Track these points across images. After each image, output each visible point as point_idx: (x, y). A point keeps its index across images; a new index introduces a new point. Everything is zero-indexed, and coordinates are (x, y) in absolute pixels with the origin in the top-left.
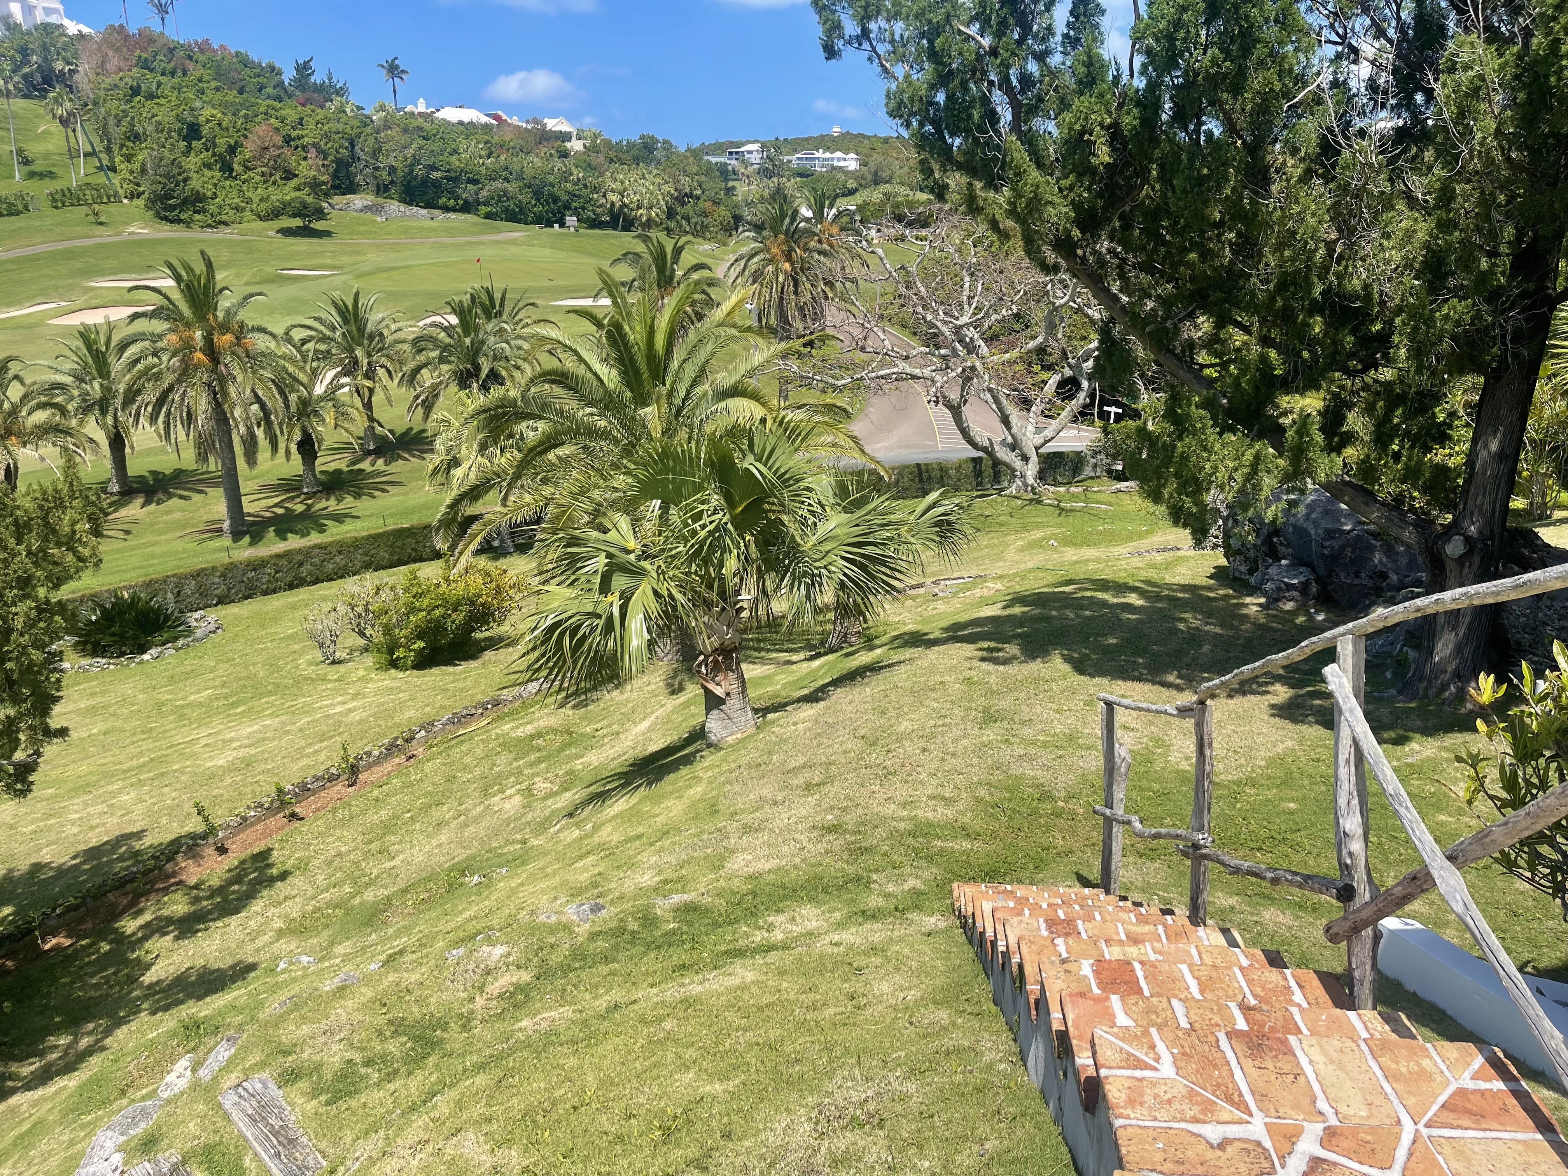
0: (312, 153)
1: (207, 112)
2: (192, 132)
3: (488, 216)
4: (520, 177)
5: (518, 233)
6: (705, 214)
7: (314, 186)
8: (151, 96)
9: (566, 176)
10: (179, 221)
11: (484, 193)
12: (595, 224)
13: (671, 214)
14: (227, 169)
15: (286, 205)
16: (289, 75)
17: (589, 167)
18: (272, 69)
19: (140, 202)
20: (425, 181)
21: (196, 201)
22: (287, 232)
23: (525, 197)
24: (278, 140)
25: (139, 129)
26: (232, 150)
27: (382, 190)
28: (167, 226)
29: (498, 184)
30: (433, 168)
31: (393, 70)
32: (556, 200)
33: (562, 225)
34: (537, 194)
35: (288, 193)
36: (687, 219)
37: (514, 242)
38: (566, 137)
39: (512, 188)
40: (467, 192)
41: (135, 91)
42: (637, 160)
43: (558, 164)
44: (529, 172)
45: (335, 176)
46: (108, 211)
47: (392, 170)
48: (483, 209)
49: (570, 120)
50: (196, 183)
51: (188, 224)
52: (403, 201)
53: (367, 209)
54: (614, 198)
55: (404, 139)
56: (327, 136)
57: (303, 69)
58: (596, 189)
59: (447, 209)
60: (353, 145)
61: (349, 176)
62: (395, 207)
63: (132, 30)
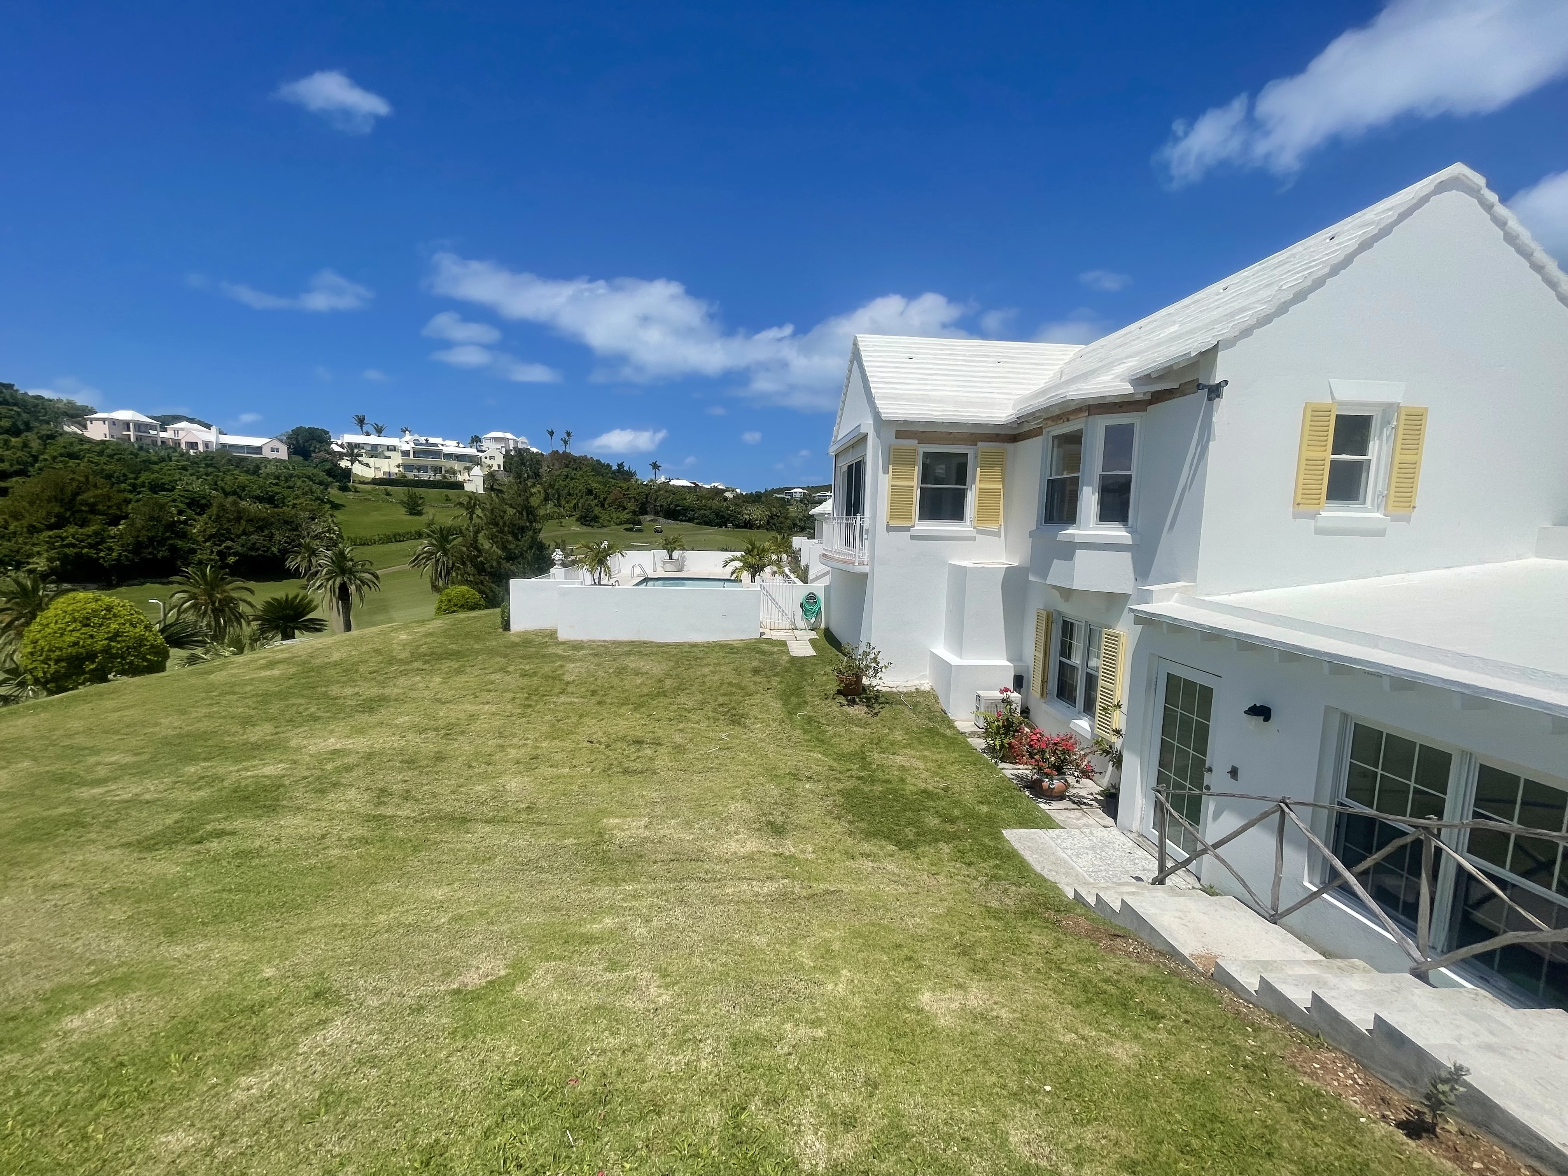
0: (633, 500)
1: (595, 485)
2: (590, 492)
3: (697, 524)
4: (710, 508)
5: (711, 530)
6: (781, 523)
7: (634, 512)
8: (572, 479)
9: (728, 508)
10: (589, 525)
11: (696, 515)
12: (738, 526)
13: (768, 523)
14: (603, 506)
15: (628, 520)
16: (615, 467)
17: (736, 505)
18: (608, 465)
19: (574, 519)
20: (675, 509)
21: (596, 519)
22: (627, 530)
23: (712, 516)
24: (621, 496)
25: (571, 492)
26: (605, 499)
27: (657, 514)
28: (585, 527)
29: (702, 512)
30: (678, 506)
31: (655, 466)
32: (723, 517)
33: (726, 527)
34: (717, 515)
35: (625, 516)
36: (774, 524)
37: (710, 534)
38: (724, 491)
39: (707, 513)
40: (690, 514)
41: (567, 476)
42: (754, 502)
43: (725, 504)
44: (714, 507)
45: (640, 509)
46: (565, 521)
47: (662, 506)
48: (696, 521)
49: (723, 484)
50: (596, 512)
51: (592, 527)
52: (665, 518)
53: (651, 521)
54: (747, 517)
55: (667, 495)
56: (638, 494)
57: (621, 466)
58: (739, 514)
59: (681, 521)
60: (647, 498)
61: (645, 509)
62: (661, 520)
63: (561, 452)
